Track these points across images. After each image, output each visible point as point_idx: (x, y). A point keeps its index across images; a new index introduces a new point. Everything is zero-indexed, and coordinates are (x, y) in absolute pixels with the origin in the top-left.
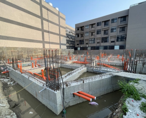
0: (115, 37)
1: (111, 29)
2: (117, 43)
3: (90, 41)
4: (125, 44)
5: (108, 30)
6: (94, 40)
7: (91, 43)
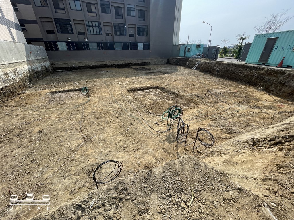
0: (134, 26)
1: (127, 7)
2: (139, 38)
3: (89, 26)
4: (149, 41)
5: (121, 8)
6: (98, 26)
7: (92, 33)
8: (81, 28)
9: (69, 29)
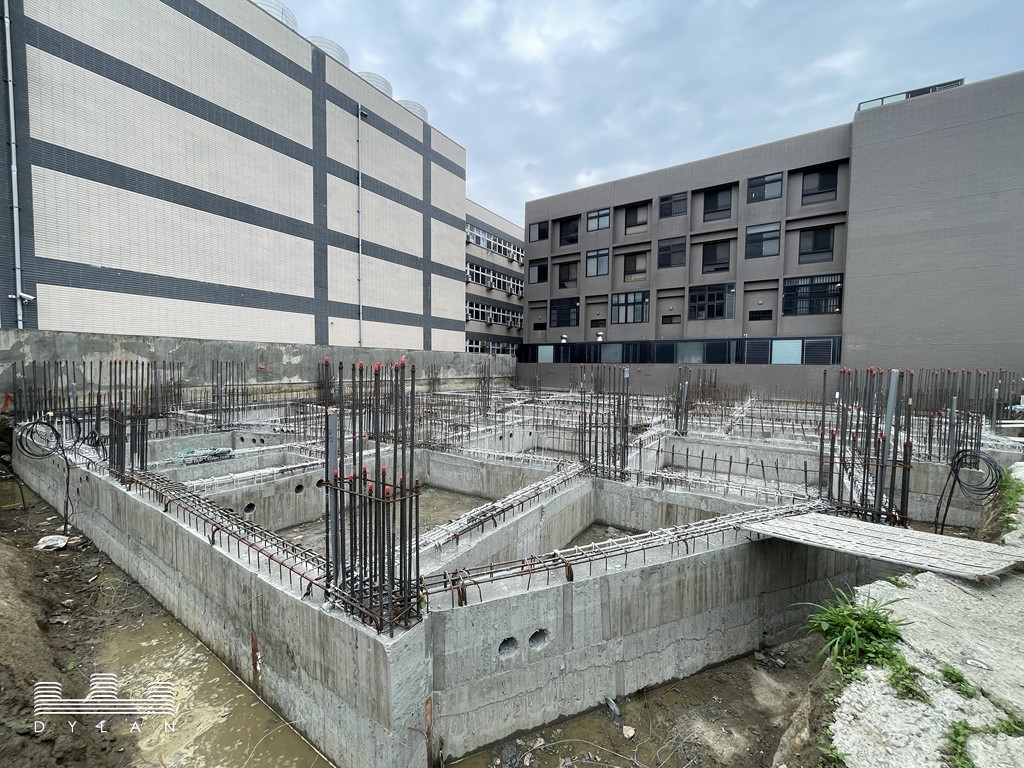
0: (772, 286)
1: (748, 236)
2: (789, 323)
3: (619, 305)
6: (642, 302)
7: (622, 320)
8: (597, 313)
9: (573, 316)
